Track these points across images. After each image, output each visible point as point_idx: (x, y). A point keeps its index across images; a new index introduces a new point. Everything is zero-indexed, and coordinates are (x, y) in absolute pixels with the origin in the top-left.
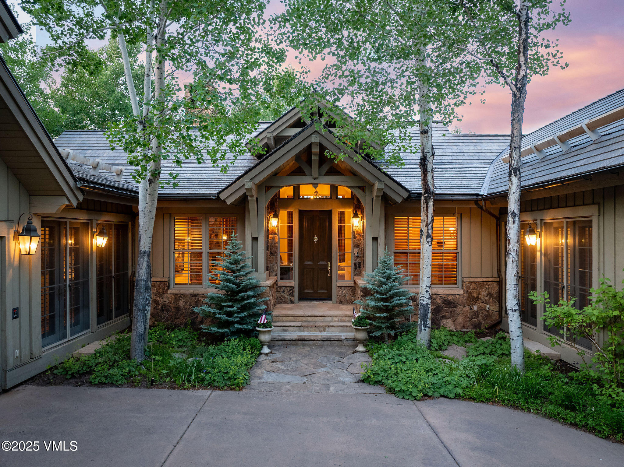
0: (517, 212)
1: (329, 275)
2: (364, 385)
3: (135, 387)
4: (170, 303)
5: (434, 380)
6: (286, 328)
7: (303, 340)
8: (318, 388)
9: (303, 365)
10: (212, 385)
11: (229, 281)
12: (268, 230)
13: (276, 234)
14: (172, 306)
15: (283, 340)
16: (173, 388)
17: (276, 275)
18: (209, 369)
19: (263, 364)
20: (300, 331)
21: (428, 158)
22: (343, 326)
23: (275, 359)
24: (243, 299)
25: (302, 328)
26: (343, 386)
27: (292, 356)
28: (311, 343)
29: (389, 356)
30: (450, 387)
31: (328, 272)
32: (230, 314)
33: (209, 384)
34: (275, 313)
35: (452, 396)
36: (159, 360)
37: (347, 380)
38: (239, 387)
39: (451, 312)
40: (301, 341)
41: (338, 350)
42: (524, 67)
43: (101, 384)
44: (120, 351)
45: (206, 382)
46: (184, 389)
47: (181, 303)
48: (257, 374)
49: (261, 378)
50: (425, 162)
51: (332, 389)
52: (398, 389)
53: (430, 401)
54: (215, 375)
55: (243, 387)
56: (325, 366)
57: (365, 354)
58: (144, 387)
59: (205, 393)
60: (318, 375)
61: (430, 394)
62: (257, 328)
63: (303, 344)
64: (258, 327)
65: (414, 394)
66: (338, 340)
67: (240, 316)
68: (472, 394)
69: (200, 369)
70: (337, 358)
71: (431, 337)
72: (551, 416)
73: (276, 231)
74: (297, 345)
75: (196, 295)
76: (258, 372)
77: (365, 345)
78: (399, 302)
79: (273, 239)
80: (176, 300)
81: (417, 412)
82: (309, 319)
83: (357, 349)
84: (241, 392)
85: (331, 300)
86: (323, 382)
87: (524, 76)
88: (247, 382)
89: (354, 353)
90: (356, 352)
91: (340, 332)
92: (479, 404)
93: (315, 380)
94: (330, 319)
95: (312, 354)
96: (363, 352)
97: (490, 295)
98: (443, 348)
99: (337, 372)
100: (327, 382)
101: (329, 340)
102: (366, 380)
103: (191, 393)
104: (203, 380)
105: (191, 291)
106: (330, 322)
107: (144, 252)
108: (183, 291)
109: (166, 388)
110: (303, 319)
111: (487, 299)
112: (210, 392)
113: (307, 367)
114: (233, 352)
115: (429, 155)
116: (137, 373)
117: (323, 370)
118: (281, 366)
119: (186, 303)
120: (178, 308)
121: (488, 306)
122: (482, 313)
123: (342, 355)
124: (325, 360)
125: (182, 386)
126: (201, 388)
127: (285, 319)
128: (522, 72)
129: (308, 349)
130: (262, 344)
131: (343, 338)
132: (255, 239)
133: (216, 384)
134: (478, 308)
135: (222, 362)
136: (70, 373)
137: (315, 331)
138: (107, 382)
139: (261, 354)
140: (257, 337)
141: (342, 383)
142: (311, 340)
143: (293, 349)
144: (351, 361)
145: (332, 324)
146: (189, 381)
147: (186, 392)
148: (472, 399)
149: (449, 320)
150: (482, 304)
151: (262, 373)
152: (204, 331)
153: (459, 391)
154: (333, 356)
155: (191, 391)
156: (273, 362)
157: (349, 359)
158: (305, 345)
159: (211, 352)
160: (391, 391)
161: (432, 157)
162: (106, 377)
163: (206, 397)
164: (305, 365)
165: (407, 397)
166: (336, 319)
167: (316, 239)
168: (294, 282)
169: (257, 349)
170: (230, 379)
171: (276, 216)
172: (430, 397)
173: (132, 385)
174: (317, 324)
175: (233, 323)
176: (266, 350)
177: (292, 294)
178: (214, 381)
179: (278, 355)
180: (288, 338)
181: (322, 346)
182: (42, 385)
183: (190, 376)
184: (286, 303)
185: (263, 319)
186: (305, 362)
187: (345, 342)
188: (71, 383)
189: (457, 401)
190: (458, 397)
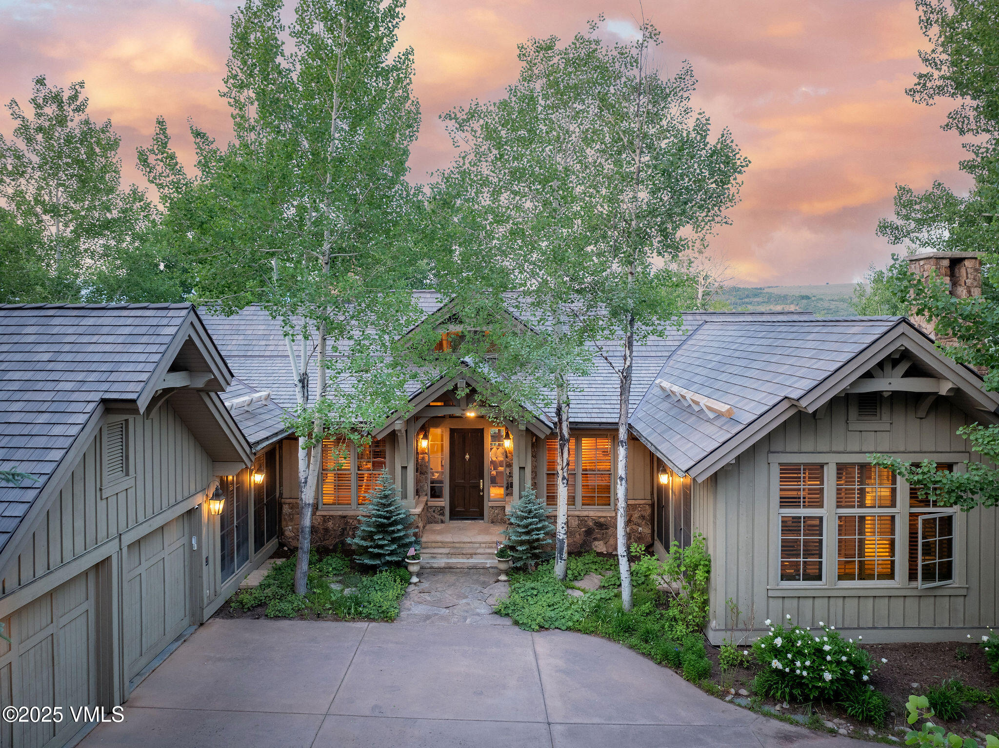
0: (623, 476)
1: (481, 494)
2: (496, 616)
3: (305, 619)
4: (319, 524)
5: (552, 614)
6: (435, 555)
7: (451, 568)
8: (456, 620)
9: (447, 596)
10: (369, 618)
11: (380, 516)
12: (417, 453)
13: (426, 453)
14: (321, 527)
15: (431, 568)
16: (337, 620)
17: (426, 495)
18: (366, 604)
19: (411, 595)
20: (448, 558)
21: (563, 408)
22: (489, 554)
23: (422, 589)
24: (393, 532)
25: (450, 556)
26: (478, 618)
27: (438, 585)
28: (458, 570)
29: (523, 590)
30: (563, 621)
31: (480, 491)
32: (381, 547)
33: (366, 617)
34: (424, 539)
35: (564, 628)
36: (320, 594)
37: (483, 611)
38: (391, 619)
39: (603, 534)
40: (448, 569)
41: (482, 578)
42: (629, 359)
43: (276, 617)
44: (285, 585)
45: (363, 615)
46: (346, 621)
47: (330, 524)
48: (406, 606)
49: (409, 610)
50: (560, 412)
51: (468, 621)
52: (521, 622)
53: (546, 632)
54: (370, 609)
55: (394, 619)
56: (467, 597)
57: (506, 583)
58: (312, 619)
59: (363, 625)
60: (459, 606)
61: (546, 627)
62: (406, 560)
63: (449, 572)
64: (408, 559)
65: (533, 627)
66: (484, 568)
67: (390, 549)
68: (579, 627)
69: (358, 604)
70: (480, 588)
71: (568, 569)
72: (632, 647)
73: (427, 451)
74: (444, 572)
75: (345, 517)
76: (407, 603)
77: (507, 574)
78: (537, 537)
79: (423, 458)
80: (324, 521)
81: (531, 642)
82: (457, 545)
83: (500, 578)
84: (393, 624)
85: (483, 519)
86: (462, 614)
87: (629, 367)
88: (398, 615)
89: (496, 582)
90: (498, 581)
91: (486, 559)
92: (584, 635)
93: (455, 611)
94: (478, 545)
95: (457, 584)
96: (505, 581)
97: (643, 517)
98: (579, 578)
99: (476, 603)
100: (466, 614)
101: (474, 568)
102: (498, 613)
103: (351, 624)
104: (361, 613)
105: (340, 513)
106: (478, 548)
107: (309, 504)
108: (332, 513)
109: (330, 620)
110: (452, 545)
111: (640, 521)
112: (367, 624)
113: (451, 598)
114: (385, 585)
115: (564, 406)
116: (303, 606)
117: (464, 601)
118: (427, 597)
119: (335, 525)
120: (326, 530)
121: (640, 529)
122: (634, 535)
123: (485, 585)
124: (468, 589)
125: (344, 619)
126: (360, 620)
127: (434, 545)
128: (628, 363)
129: (454, 578)
130: (411, 574)
131: (488, 566)
132: (404, 468)
133: (372, 617)
134: (630, 530)
135: (377, 596)
136: (246, 607)
137: (463, 558)
138: (280, 615)
139: (410, 584)
140: (406, 568)
141: (478, 614)
142: (457, 568)
143: (440, 577)
144: (491, 592)
145: (479, 551)
146: (349, 614)
147: (348, 624)
148: (579, 631)
149: (601, 542)
150: (634, 527)
151: (411, 605)
152: (357, 562)
153: (570, 624)
154: (476, 586)
155: (351, 623)
156: (420, 592)
157: (490, 589)
158: (452, 572)
159: (365, 583)
160: (516, 623)
161: (567, 408)
162: (280, 611)
163: (365, 629)
164: (449, 595)
165: (527, 629)
166: (484, 545)
167: (467, 456)
168: (444, 502)
169: (406, 581)
170: (383, 612)
171: (426, 437)
172: (547, 629)
173: (302, 617)
174: (464, 552)
175: (384, 555)
176: (415, 579)
177: (443, 514)
178: (370, 614)
179: (425, 585)
180: (436, 565)
181: (467, 574)
182: (227, 618)
183: (350, 609)
184: (436, 522)
185: (411, 552)
186: (450, 592)
187: (490, 570)
188: (249, 616)
189: (567, 632)
190: (569, 629)
